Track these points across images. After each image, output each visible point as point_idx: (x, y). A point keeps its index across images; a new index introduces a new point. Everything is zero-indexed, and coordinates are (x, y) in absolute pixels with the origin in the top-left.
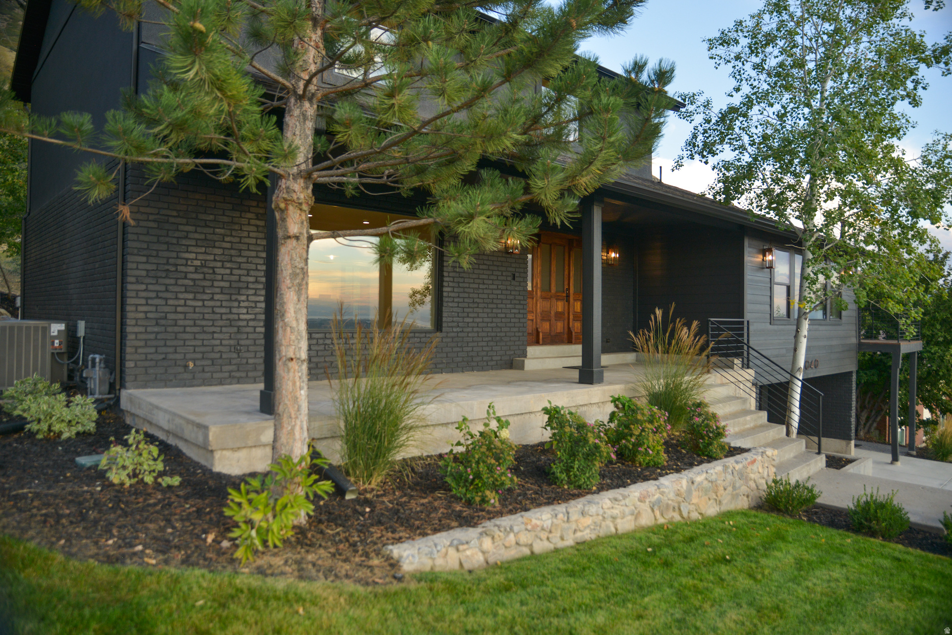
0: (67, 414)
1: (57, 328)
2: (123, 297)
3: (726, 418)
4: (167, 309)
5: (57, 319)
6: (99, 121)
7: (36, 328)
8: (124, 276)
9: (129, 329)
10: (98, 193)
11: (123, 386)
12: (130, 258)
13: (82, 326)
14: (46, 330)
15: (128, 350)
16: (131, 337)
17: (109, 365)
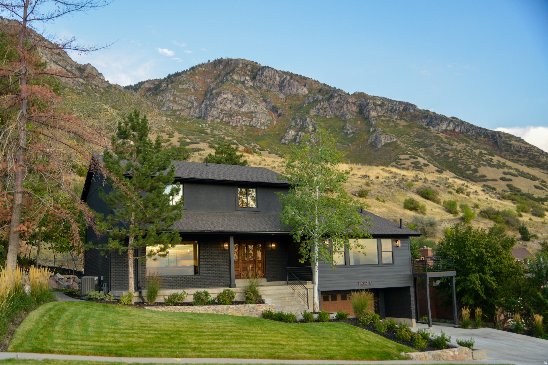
0: (99, 295)
1: (96, 278)
2: (110, 269)
3: (267, 295)
4: (120, 271)
5: (96, 276)
6: (103, 245)
7: (91, 278)
8: (110, 264)
9: (112, 277)
10: (103, 255)
11: (111, 290)
12: (112, 260)
13: (102, 277)
14: (93, 279)
15: (112, 281)
16: (112, 278)
17: (108, 286)
